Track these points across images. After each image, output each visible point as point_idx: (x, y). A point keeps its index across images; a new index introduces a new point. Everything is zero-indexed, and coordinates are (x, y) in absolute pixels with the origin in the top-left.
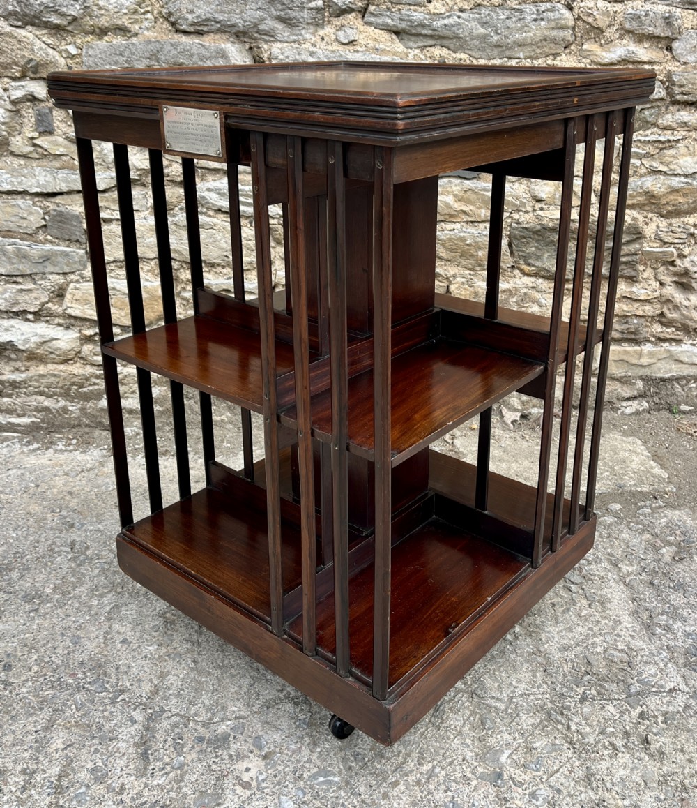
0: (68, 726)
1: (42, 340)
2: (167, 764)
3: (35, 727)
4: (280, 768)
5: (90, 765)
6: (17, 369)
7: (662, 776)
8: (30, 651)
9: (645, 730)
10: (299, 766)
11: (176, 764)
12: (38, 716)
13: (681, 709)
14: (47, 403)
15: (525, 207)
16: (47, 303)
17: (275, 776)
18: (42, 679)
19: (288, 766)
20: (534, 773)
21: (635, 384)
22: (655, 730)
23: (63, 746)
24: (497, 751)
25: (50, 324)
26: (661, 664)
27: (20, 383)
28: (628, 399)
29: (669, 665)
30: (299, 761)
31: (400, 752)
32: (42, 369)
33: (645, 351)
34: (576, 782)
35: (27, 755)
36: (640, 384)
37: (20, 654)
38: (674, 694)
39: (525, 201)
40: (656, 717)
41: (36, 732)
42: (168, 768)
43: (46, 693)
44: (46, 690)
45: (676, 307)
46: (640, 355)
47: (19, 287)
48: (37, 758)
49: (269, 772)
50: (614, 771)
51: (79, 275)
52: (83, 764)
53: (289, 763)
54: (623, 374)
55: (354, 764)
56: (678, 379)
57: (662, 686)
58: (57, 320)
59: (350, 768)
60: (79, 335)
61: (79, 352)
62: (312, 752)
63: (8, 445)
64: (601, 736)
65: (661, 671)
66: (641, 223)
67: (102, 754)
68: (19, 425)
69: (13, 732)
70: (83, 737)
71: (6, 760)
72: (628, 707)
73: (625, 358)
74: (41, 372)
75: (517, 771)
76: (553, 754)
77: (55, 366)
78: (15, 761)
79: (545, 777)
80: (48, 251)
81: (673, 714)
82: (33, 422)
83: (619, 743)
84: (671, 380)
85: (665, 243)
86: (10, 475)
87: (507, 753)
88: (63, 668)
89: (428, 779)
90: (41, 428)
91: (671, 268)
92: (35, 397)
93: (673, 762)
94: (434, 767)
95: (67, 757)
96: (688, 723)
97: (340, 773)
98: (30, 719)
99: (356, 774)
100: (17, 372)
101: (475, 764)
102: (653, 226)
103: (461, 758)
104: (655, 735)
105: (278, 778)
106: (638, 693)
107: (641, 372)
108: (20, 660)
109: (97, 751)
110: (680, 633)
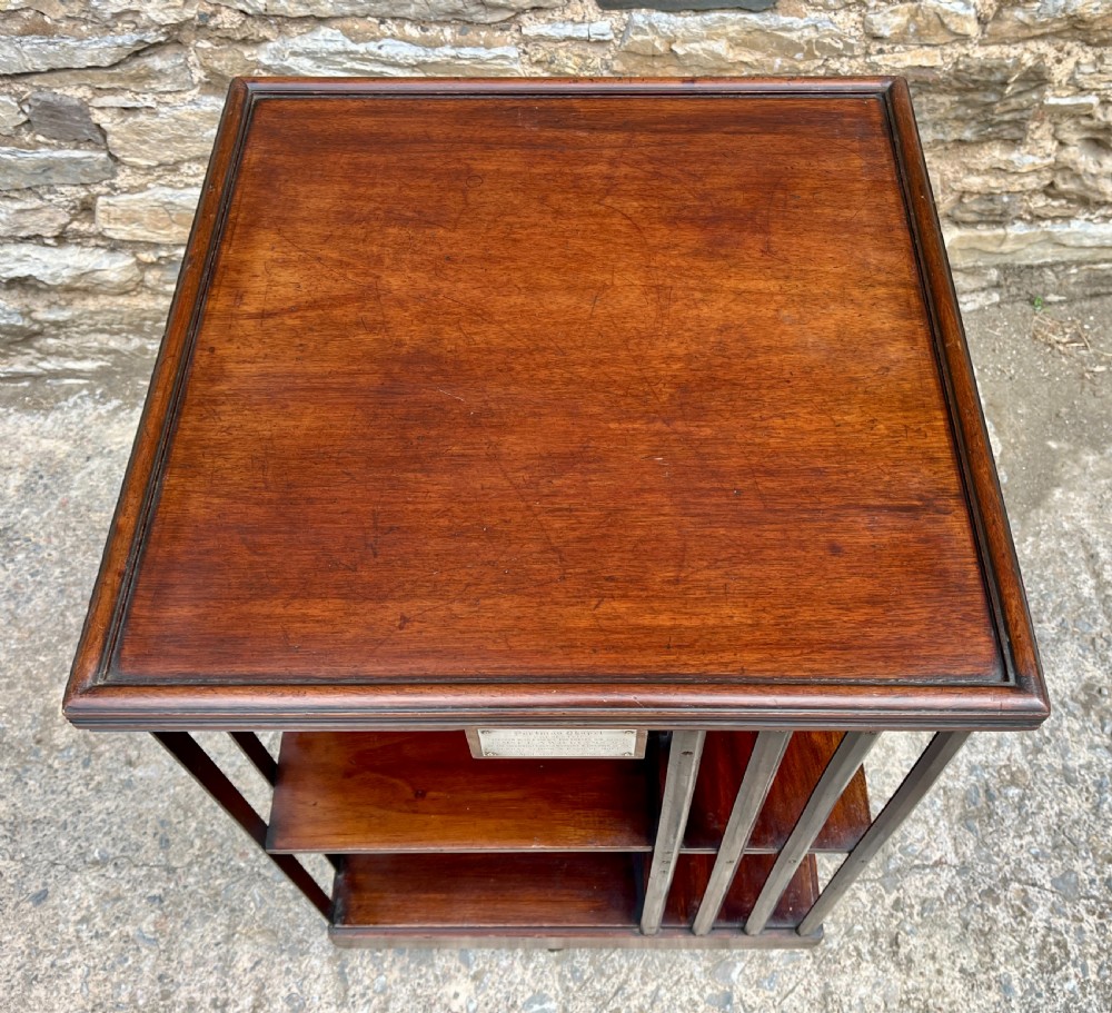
0: (250, 933)
1: (79, 273)
2: (368, 988)
3: (214, 937)
4: (492, 992)
5: (284, 992)
6: (55, 303)
7: (907, 993)
8: (186, 817)
9: (898, 926)
10: (512, 989)
11: (377, 987)
12: (214, 920)
13: (942, 894)
14: (113, 343)
15: (852, 51)
16: (70, 223)
17: (487, 1004)
18: (208, 860)
19: (499, 991)
20: (767, 993)
21: (985, 274)
22: (908, 928)
23: (250, 965)
24: (728, 964)
25: (84, 247)
26: (932, 822)
27: (65, 322)
28: (973, 291)
29: (941, 823)
30: (511, 983)
31: (622, 967)
32: (91, 304)
33: (1011, 236)
34: (812, 1005)
35: (212, 980)
36: (994, 275)
37: (175, 821)
38: (938, 870)
39: (852, 41)
40: (912, 906)
41: (217, 944)
42: (370, 992)
43: (218, 882)
44: (216, 878)
45: (1077, 176)
46: (1003, 240)
47: (18, 206)
48: (225, 984)
49: (480, 998)
50: (854, 989)
51: (108, 186)
52: (277, 990)
53: (501, 986)
54: (971, 264)
55: (571, 984)
56: (1051, 266)
57: (927, 858)
58: (93, 242)
59: (568, 990)
60: (133, 260)
61: (142, 281)
62: (525, 968)
63: (75, 405)
64: (846, 939)
65: (931, 831)
66: (1049, 62)
67: (295, 975)
68: (81, 371)
69: (192, 945)
70: (270, 948)
71: (192, 987)
72: (883, 892)
73: (978, 245)
74: (92, 308)
75: (749, 992)
76: (790, 967)
77: (111, 298)
78: (202, 989)
79: (778, 999)
80: (46, 159)
81: (933, 901)
82: (101, 367)
83: (865, 948)
84: (1040, 267)
85: (1082, 90)
86: (91, 473)
87: (740, 966)
88: (229, 843)
89: (652, 1003)
90: (116, 373)
91: (1084, 122)
92: (93, 336)
93: (921, 973)
94: (658, 988)
95: (257, 979)
96: (947, 915)
97: (557, 996)
98: (207, 925)
99: (574, 998)
100: (55, 307)
101: (704, 982)
102: (1069, 64)
103: (688, 973)
104: (907, 934)
105: (490, 1006)
106: (898, 870)
107: (999, 260)
108: (177, 832)
109: (288, 971)
110: (964, 768)
